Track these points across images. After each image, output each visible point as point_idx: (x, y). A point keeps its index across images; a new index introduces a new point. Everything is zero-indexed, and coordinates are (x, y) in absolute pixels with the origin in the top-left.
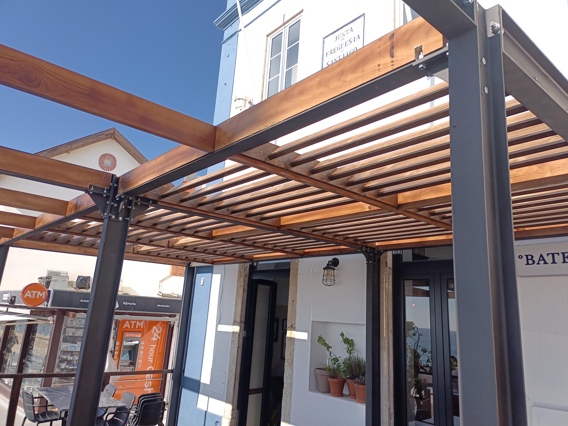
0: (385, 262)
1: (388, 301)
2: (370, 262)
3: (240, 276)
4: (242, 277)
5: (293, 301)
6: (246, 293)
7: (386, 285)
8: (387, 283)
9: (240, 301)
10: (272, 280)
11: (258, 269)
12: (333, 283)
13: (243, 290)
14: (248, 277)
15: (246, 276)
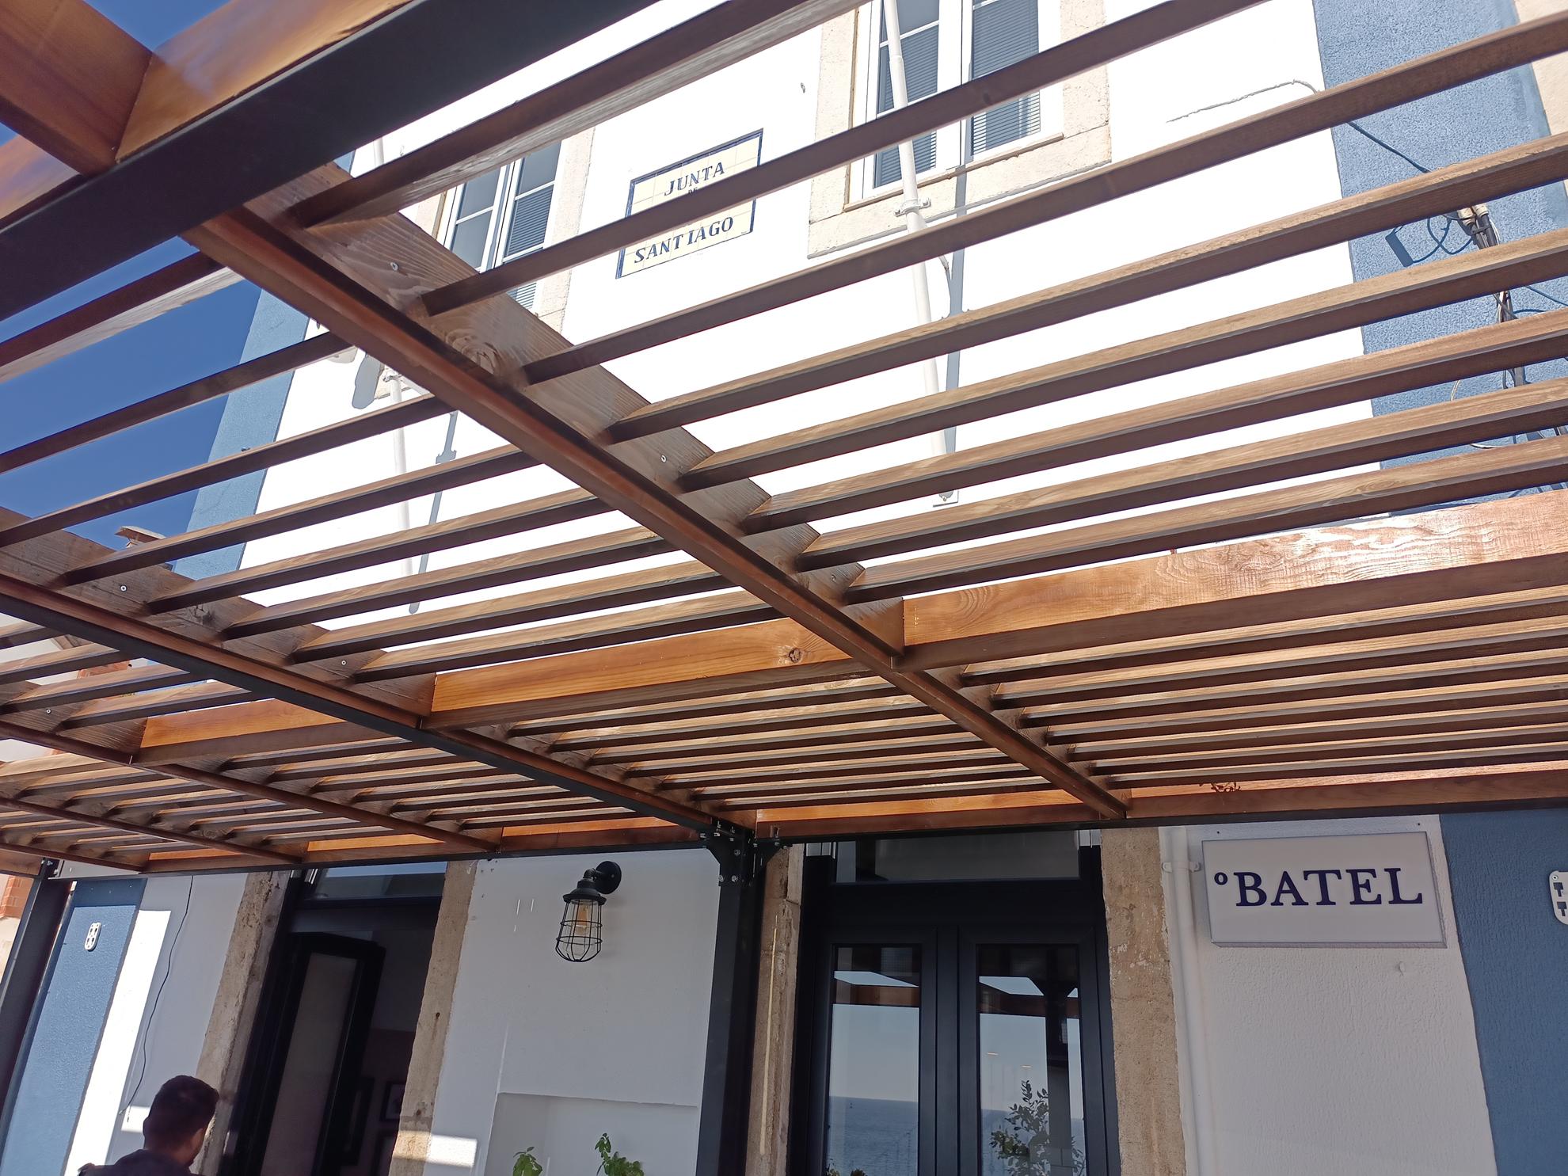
0: (781, 881)
1: (781, 1020)
2: (734, 879)
3: (244, 920)
4: (252, 922)
5: (438, 1015)
6: (258, 986)
7: (780, 962)
8: (782, 956)
9: (231, 1013)
10: (366, 935)
11: (322, 897)
12: (593, 950)
13: (250, 973)
14: (275, 923)
15: (269, 921)
